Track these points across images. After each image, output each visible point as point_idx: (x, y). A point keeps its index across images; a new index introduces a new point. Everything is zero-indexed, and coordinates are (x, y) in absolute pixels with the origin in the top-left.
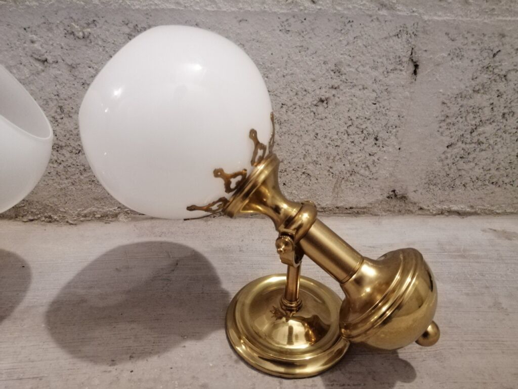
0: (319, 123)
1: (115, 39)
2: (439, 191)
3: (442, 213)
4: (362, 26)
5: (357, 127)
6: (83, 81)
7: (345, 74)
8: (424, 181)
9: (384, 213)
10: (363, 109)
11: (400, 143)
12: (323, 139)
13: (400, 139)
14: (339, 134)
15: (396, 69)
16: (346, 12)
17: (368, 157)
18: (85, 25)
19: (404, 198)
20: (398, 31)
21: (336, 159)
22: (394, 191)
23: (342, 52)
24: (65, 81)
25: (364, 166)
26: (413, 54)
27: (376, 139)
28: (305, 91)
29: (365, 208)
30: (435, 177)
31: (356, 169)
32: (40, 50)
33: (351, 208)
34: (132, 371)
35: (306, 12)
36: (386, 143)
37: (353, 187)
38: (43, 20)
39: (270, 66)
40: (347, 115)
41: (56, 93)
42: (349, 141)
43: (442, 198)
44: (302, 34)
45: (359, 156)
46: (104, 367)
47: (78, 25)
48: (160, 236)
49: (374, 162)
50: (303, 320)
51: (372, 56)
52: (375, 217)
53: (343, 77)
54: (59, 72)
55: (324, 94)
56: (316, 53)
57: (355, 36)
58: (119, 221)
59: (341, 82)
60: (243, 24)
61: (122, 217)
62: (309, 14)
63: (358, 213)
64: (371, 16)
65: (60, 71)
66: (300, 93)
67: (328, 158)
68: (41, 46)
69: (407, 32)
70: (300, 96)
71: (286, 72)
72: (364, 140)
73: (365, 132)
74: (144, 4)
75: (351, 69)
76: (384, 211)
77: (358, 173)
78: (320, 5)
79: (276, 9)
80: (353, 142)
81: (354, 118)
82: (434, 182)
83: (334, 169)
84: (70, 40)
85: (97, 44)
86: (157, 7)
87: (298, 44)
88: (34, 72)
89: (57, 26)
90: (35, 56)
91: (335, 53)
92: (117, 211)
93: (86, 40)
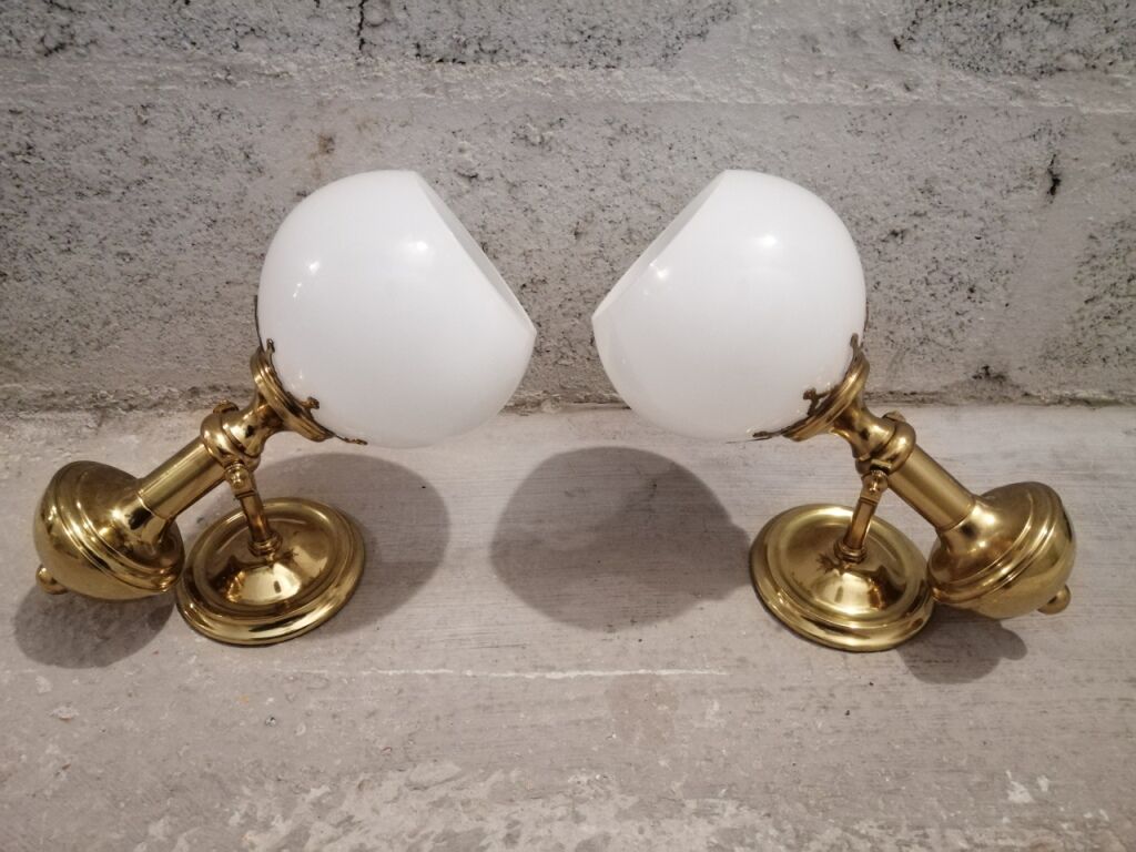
0: (884, 266)
1: (589, 146)
2: (1062, 369)
3: (1060, 402)
4: (980, 123)
5: (944, 273)
6: (527, 206)
7: (939, 194)
8: (1039, 353)
9: (964, 402)
10: (958, 245)
11: (1010, 296)
12: (886, 291)
13: (1010, 291)
14: (914, 283)
15: (1022, 187)
16: (957, 104)
17: (954, 317)
18: (546, 126)
19: (1001, 378)
20: (1036, 130)
21: (902, 320)
22: (986, 368)
23: (940, 162)
24: (499, 207)
25: (944, 330)
26: (1055, 164)
27: (972, 291)
28: (872, 219)
29: (933, 394)
30: (1058, 347)
31: (931, 335)
32: (470, 162)
33: (913, 393)
34: (640, 640)
35: (894, 104)
36: (985, 295)
37: (921, 362)
38: (484, 120)
39: (822, 183)
40: (930, 254)
41: (482, 224)
42: (927, 294)
43: (1063, 379)
44: (882, 137)
45: (939, 315)
46: (601, 635)
47: (535, 126)
48: (614, 438)
49: (962, 324)
50: (865, 575)
51: (988, 168)
52: (947, 408)
53: (936, 199)
54: (493, 194)
55: (898, 224)
56: (898, 163)
57: (966, 137)
58: (543, 412)
59: (931, 207)
60: (792, 122)
61: (547, 407)
62: (898, 108)
63: (923, 401)
64: (996, 109)
65: (496, 193)
66: (862, 224)
67: (889, 319)
68: (474, 157)
69: (1051, 131)
70: (862, 228)
71: (846, 192)
72: (951, 292)
73: (955, 280)
74: (644, 95)
75: (951, 188)
76: (966, 398)
77: (934, 341)
78: (918, 94)
79: (848, 101)
80: (933, 295)
81: (941, 260)
82: (1056, 354)
83: (897, 334)
84: (520, 149)
85: (560, 153)
86: (663, 100)
87: (873, 151)
88: (455, 194)
89: (504, 129)
90: (463, 172)
91: (929, 163)
92: (541, 398)
93: (543, 148)
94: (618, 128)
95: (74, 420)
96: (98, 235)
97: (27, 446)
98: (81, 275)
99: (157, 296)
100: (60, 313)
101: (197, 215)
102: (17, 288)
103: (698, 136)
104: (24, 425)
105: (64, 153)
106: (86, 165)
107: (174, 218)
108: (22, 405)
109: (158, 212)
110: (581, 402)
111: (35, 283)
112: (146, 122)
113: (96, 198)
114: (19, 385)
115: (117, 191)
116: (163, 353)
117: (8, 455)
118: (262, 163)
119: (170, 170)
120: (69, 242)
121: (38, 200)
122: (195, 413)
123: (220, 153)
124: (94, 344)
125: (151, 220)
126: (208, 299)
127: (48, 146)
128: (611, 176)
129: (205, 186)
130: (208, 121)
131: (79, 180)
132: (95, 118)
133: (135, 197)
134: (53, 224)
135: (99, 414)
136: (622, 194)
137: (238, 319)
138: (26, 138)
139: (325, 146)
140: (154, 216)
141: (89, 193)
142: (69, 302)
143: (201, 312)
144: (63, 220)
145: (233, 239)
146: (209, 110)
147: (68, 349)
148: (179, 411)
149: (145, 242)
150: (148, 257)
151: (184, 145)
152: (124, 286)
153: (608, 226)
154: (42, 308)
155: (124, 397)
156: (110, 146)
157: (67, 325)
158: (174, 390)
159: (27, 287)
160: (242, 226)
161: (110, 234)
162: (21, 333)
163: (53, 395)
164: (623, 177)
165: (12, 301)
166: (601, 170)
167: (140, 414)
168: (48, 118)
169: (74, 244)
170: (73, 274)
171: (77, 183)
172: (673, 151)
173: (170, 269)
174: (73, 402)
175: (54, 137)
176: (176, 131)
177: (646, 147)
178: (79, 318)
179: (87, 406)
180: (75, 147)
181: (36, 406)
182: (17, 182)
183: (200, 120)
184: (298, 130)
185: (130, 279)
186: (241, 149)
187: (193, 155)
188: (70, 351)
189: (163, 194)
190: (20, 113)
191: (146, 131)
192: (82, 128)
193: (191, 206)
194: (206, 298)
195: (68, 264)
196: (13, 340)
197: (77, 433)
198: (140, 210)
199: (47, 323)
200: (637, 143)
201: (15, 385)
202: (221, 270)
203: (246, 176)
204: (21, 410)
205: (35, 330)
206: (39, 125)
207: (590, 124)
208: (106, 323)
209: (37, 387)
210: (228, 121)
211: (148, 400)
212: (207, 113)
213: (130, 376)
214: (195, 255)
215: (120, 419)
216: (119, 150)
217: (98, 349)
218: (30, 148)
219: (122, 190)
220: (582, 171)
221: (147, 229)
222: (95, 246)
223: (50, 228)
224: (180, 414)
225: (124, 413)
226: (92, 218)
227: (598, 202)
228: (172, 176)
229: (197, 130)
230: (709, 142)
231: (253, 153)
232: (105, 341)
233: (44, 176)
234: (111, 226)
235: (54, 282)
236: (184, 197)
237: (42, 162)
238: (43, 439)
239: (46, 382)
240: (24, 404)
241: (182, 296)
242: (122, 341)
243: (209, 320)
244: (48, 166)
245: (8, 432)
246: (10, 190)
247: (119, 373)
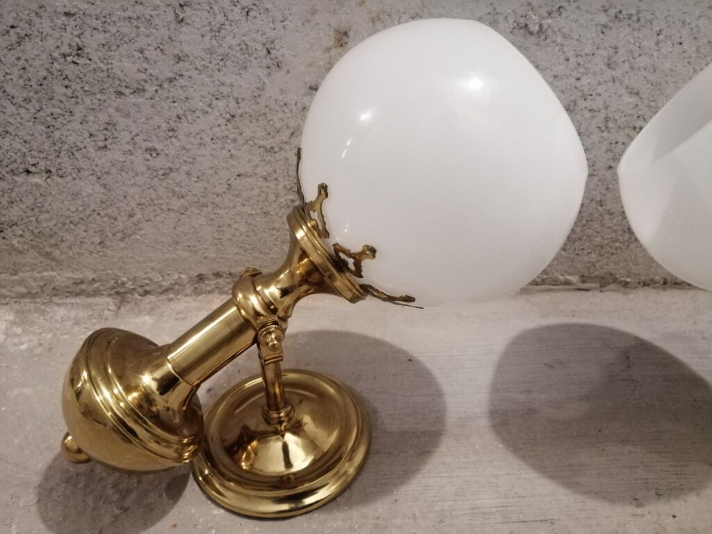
1: (582, 34)
34: (674, 517)
38: (489, 9)
84: (518, 37)
85: (554, 42)
93: (539, 37)
94: (613, 15)
95: (98, 304)
96: (131, 132)
97: (58, 325)
98: (113, 171)
99: (177, 189)
100: (93, 206)
101: (219, 111)
102: (58, 184)
103: (688, 20)
104: (56, 308)
105: (109, 53)
106: (126, 64)
107: (198, 113)
108: (56, 292)
109: (185, 108)
110: (537, 285)
111: (74, 179)
112: (182, 20)
113: (132, 96)
114: (55, 274)
115: (151, 89)
116: (177, 243)
117: (41, 333)
118: (281, 58)
119: (199, 66)
120: (106, 139)
121: (82, 99)
122: (200, 298)
123: (245, 48)
124: (119, 235)
125: (178, 117)
126: (221, 191)
127: (94, 45)
128: (598, 64)
129: (228, 81)
130: (237, 17)
131: (120, 80)
132: (138, 18)
133: (167, 95)
134: (94, 122)
135: (119, 298)
136: (606, 82)
137: (244, 209)
138: (77, 39)
139: (339, 40)
140: (181, 112)
141: (127, 92)
142: (101, 196)
143: (213, 203)
144: (103, 117)
145: (248, 133)
146: (239, 6)
147: (97, 240)
148: (186, 295)
149: (170, 137)
150: (172, 152)
151: (214, 42)
152: (149, 180)
153: (588, 115)
154: (79, 202)
155: (141, 284)
156: (148, 45)
157: (98, 217)
158: (183, 276)
159: (67, 183)
160: (258, 120)
161: (141, 131)
162: (60, 225)
163: (82, 282)
164: (609, 66)
165: (54, 195)
166: (590, 57)
167: (152, 298)
168: (97, 19)
169: (110, 141)
170: (106, 170)
171: (117, 82)
172: (661, 37)
173: (190, 163)
174: (98, 288)
175: (101, 37)
176: (208, 28)
177: (636, 34)
178: (109, 211)
179: (110, 292)
180: (118, 46)
181: (68, 292)
182: (66, 82)
183: (230, 17)
184: (318, 24)
185: (155, 173)
186: (264, 45)
187: (220, 51)
188: (98, 241)
189: (191, 90)
190: (74, 14)
191: (181, 30)
192: (126, 29)
193: (214, 101)
194: (219, 190)
195: (103, 160)
196: (53, 232)
197: (100, 315)
198: (170, 107)
199: (82, 216)
200: (628, 30)
201: (51, 273)
202: (233, 162)
203: (266, 71)
204: (55, 295)
205: (71, 222)
206: (89, 26)
207: (587, 12)
208: (131, 216)
209: (70, 275)
210: (255, 17)
211: (161, 286)
212: (237, 9)
213: (148, 264)
214: (213, 149)
215: (136, 303)
216: (156, 49)
217: (122, 239)
218: (80, 49)
219: (154, 88)
220: (573, 60)
221: (174, 125)
222: (128, 143)
223: (90, 127)
224: (187, 299)
225: (140, 298)
226: (127, 115)
227: (582, 91)
228: (200, 72)
229: (227, 27)
230: (697, 26)
231: (275, 49)
232: (129, 231)
233: (90, 77)
234: (144, 123)
235: (91, 178)
236: (209, 93)
237: (89, 62)
238: (72, 320)
239: (77, 270)
240: (57, 290)
241: (198, 188)
242: (143, 232)
243: (219, 212)
244: (94, 66)
245: (42, 314)
246: (59, 90)
247: (139, 262)
